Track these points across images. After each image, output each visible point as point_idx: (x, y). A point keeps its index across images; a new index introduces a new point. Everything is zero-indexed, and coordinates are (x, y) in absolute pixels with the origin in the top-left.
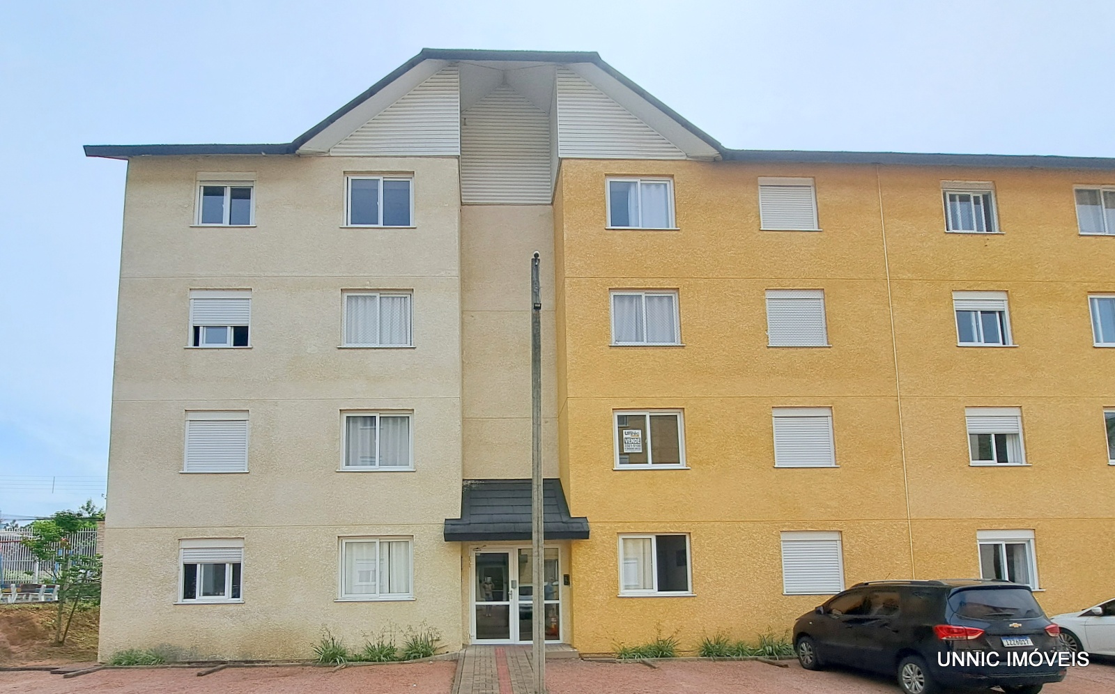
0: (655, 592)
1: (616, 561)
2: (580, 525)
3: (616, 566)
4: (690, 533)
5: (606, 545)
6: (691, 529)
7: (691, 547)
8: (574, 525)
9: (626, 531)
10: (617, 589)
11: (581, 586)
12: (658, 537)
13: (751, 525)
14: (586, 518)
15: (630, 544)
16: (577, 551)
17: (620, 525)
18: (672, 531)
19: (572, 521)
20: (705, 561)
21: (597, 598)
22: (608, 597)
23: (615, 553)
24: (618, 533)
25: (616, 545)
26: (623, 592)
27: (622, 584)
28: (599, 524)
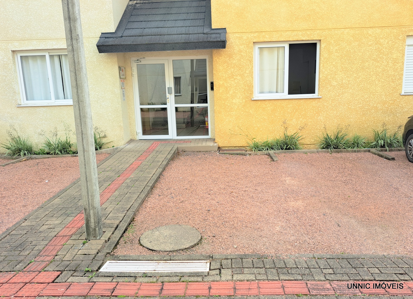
0: (285, 94)
1: (252, 69)
2: (218, 35)
3: (251, 73)
4: (320, 40)
5: (243, 54)
6: (321, 37)
7: (320, 53)
8: (214, 36)
9: (261, 40)
10: (252, 94)
11: (221, 91)
12: (290, 45)
13: (378, 31)
14: (225, 29)
15: (266, 52)
16: (218, 60)
17: (256, 35)
18: (304, 39)
19: (212, 32)
20: (332, 66)
21: (234, 101)
22: (244, 101)
23: (251, 61)
24: (254, 42)
25: (251, 54)
26: (257, 96)
27: (256, 89)
28: (237, 35)
